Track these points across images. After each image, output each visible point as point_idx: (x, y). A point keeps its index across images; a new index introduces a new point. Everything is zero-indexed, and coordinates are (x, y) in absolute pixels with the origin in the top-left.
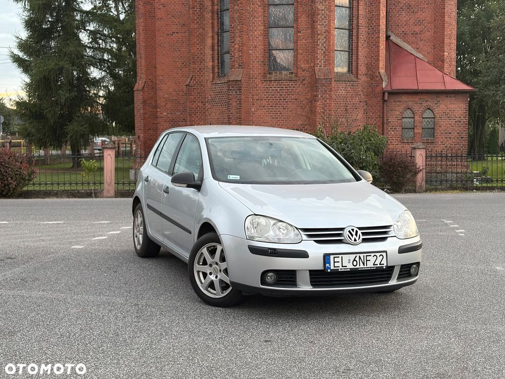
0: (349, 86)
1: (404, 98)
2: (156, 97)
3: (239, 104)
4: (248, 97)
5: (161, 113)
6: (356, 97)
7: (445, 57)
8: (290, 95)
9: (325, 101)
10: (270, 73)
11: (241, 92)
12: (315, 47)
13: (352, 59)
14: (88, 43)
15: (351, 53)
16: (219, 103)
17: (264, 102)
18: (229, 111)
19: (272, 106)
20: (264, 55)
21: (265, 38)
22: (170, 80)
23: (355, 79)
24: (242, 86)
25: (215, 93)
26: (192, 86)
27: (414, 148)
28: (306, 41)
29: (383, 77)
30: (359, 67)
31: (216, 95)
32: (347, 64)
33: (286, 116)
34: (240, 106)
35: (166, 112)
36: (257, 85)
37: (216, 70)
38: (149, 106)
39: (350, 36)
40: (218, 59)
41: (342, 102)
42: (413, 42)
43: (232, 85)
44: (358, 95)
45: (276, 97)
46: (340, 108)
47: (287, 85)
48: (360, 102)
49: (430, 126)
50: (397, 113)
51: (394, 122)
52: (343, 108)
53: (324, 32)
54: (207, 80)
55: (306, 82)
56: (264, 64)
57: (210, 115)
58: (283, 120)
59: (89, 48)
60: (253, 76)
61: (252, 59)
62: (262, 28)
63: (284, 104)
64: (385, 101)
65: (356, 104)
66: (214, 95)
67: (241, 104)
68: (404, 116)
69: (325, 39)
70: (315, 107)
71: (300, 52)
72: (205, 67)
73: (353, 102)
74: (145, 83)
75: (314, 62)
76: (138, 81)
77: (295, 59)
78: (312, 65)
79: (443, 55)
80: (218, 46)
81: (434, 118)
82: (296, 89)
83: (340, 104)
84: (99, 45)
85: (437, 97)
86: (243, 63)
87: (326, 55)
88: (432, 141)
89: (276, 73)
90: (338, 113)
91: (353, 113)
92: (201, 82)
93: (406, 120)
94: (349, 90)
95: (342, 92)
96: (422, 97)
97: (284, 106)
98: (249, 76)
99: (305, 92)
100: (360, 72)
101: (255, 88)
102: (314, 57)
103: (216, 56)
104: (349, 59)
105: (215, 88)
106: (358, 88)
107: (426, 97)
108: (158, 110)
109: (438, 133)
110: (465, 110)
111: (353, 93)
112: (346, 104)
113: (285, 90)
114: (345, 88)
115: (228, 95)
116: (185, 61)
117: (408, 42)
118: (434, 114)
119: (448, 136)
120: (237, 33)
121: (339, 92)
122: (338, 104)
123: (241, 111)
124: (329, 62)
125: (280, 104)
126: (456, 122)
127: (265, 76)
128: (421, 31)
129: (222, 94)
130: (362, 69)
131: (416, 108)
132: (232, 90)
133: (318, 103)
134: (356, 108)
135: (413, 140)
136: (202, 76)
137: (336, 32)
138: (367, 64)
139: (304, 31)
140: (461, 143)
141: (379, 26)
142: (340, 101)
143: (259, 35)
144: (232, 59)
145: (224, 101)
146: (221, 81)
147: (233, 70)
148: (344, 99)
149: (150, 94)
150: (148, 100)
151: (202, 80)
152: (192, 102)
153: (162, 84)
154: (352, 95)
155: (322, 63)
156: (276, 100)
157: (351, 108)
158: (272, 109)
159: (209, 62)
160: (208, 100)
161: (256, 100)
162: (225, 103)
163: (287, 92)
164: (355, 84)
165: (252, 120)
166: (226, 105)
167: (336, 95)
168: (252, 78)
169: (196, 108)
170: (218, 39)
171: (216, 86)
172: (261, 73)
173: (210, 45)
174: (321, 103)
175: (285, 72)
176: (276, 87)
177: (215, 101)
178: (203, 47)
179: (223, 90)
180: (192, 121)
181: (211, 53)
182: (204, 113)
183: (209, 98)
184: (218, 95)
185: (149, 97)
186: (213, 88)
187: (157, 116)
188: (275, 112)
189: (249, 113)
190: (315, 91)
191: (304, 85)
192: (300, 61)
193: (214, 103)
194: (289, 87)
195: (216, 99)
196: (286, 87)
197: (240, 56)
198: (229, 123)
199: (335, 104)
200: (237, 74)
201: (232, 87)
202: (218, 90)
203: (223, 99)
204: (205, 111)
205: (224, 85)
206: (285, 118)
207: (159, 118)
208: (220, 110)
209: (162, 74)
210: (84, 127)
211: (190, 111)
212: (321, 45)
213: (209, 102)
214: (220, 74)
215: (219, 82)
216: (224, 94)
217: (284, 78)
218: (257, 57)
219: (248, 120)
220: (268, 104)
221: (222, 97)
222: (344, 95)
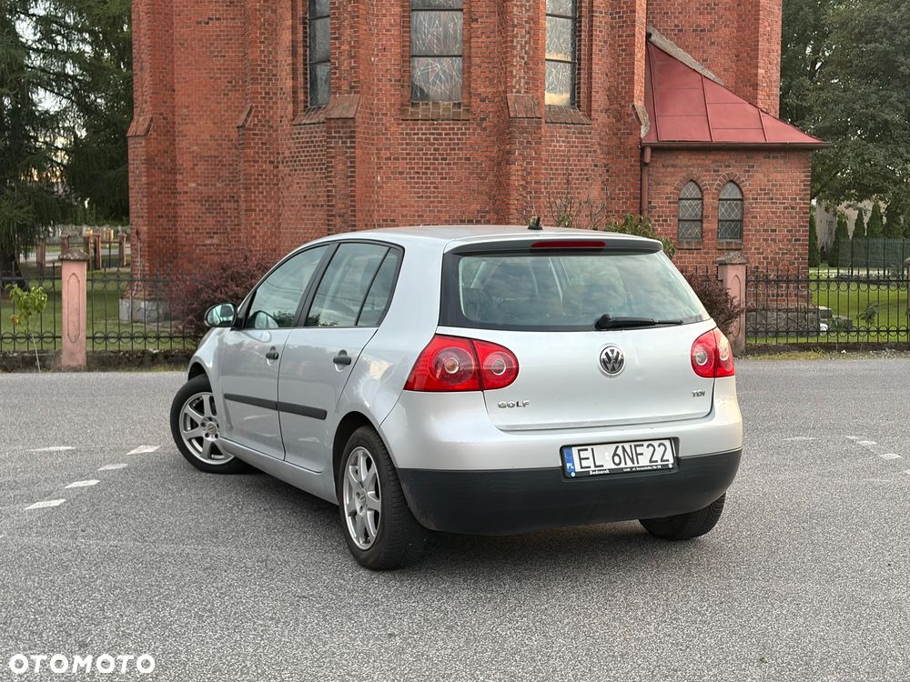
0: (574, 133)
1: (683, 160)
2: (174, 151)
3: (350, 167)
4: (368, 154)
5: (184, 185)
6: (587, 156)
7: (760, 77)
8: (454, 149)
9: (528, 163)
10: (413, 105)
11: (354, 142)
12: (507, 52)
13: (579, 79)
14: (35, 41)
15: (577, 66)
16: (306, 165)
17: (401, 165)
18: (331, 181)
19: (418, 173)
20: (403, 67)
21: (405, 32)
22: (203, 115)
23: (585, 120)
24: (357, 130)
25: (299, 143)
26: (251, 129)
27: (723, 264)
28: (488, 40)
29: (640, 115)
30: (593, 94)
31: (302, 147)
32: (569, 88)
33: (446, 193)
34: (351, 172)
35: (194, 182)
36: (386, 129)
37: (301, 97)
38: (159, 168)
39: (576, 32)
40: (305, 74)
41: (560, 165)
42: (695, 48)
43: (335, 127)
44: (591, 152)
46: (557, 179)
47: (450, 129)
48: (596, 166)
49: (733, 216)
50: (669, 189)
51: (662, 207)
52: (562, 179)
53: (526, 22)
54: (282, 117)
55: (488, 124)
56: (402, 86)
57: (288, 188)
58: (441, 202)
59: (36, 51)
60: (379, 109)
61: (377, 75)
62: (399, 9)
63: (443, 169)
64: (646, 164)
65: (588, 169)
66: (297, 148)
67: (354, 167)
68: (681, 196)
69: (527, 36)
70: (508, 175)
71: (476, 61)
72: (277, 89)
73: (581, 165)
74: (151, 121)
75: (506, 83)
76: (135, 117)
77: (465, 75)
78: (502, 88)
79: (756, 75)
80: (305, 46)
81: (742, 200)
82: (467, 139)
83: (557, 170)
84: (57, 45)
85: (748, 158)
86: (359, 82)
87: (529, 69)
88: (739, 247)
89: (426, 104)
90: (551, 189)
91: (582, 188)
92: (268, 121)
93: (686, 203)
94: (574, 142)
95: (560, 146)
96: (718, 157)
97: (442, 174)
98: (371, 109)
99: (486, 144)
100: (594, 106)
101: (383, 134)
102: (506, 73)
103: (300, 67)
104: (573, 79)
105: (299, 133)
106: (591, 138)
107: (726, 157)
108: (179, 177)
109: (749, 230)
110: (804, 185)
111: (582, 147)
112: (567, 169)
113: (445, 139)
114: (566, 137)
115: (328, 148)
116: (235, 78)
117: (686, 48)
118: (742, 192)
119: (771, 235)
120: (345, 19)
121: (555, 146)
122: (551, 169)
123: (354, 181)
124: (536, 83)
125: (434, 169)
126: (785, 208)
127: (403, 111)
128: (712, 26)
129: (315, 146)
130: (600, 99)
131: (706, 180)
132: (335, 137)
133: (514, 167)
134: (587, 179)
135: (699, 243)
136: (271, 108)
137: (548, 23)
138: (609, 90)
139: (484, 20)
140: (795, 250)
141: (635, 12)
142: (555, 165)
143: (391, 25)
144: (335, 73)
145: (317, 160)
146: (311, 119)
147: (337, 95)
148: (563, 160)
149: (161, 144)
150: (157, 156)
151: (272, 117)
152: (250, 161)
153: (186, 124)
154: (580, 151)
155: (522, 85)
156: (426, 159)
157: (578, 179)
158: (418, 178)
159: (286, 79)
160: (285, 158)
161: (386, 159)
162: (319, 164)
163: (449, 144)
164: (586, 129)
165: (378, 201)
166: (321, 169)
167: (548, 151)
168: (377, 114)
169: (258, 175)
170: (305, 33)
171: (301, 129)
172: (394, 104)
173: (289, 44)
174: (519, 168)
175: (445, 103)
176: (426, 134)
177: (300, 161)
178: (274, 48)
179: (315, 137)
180: (251, 201)
181: (289, 60)
182: (274, 185)
183: (287, 153)
184: (306, 147)
185: (159, 151)
186: (295, 134)
187: (176, 189)
188: (424, 186)
189: (371, 187)
190: (508, 141)
191: (485, 129)
192: (475, 80)
193: (297, 165)
194: (454, 134)
195: (301, 156)
196: (446, 134)
197: (351, 68)
198: (329, 206)
199: (547, 169)
200: (347, 104)
201: (335, 132)
202: (306, 138)
203: (315, 156)
204: (278, 180)
205: (318, 127)
206: (445, 198)
207: (180, 193)
208: (308, 179)
209: (187, 104)
210: (25, 210)
211: (246, 179)
212: (519, 47)
213: (287, 162)
214: (308, 104)
215: (308, 122)
216: (319, 146)
217: (443, 115)
218: (387, 70)
219: (369, 201)
220: (410, 168)
221: (312, 151)
222: (563, 151)
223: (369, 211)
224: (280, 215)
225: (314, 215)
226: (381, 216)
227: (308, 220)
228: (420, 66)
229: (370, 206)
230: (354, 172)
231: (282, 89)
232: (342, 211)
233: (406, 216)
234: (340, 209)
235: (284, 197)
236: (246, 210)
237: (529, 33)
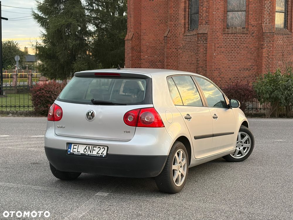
0: (285, 37)
2: (140, 45)
3: (205, 50)
4: (211, 45)
5: (143, 57)
6: (290, 46)
8: (242, 44)
9: (269, 49)
10: (228, 28)
11: (207, 42)
12: (262, 9)
13: (287, 18)
14: (86, 6)
15: (287, 14)
16: (188, 50)
17: (223, 49)
18: (198, 55)
19: (229, 52)
20: (224, 15)
21: (225, 3)
22: (150, 32)
23: (289, 33)
24: (208, 37)
25: (186, 42)
26: (169, 37)
28: (255, 5)
30: (292, 23)
31: (187, 43)
32: (283, 22)
33: (239, 59)
34: (206, 52)
35: (147, 55)
36: (218, 37)
37: (187, 26)
38: (136, 51)
39: (287, 1)
40: (189, 18)
41: (280, 49)
43: (200, 37)
44: (291, 44)
45: (232, 45)
46: (279, 54)
47: (241, 37)
52: (281, 54)
54: (180, 33)
55: (255, 35)
56: (224, 22)
57: (181, 58)
58: (237, 62)
59: (87, 9)
60: (215, 30)
61: (215, 18)
63: (238, 51)
65: (290, 51)
66: (185, 44)
67: (207, 50)
69: (270, 4)
70: (262, 52)
71: (251, 12)
72: (178, 23)
73: (288, 49)
74: (133, 35)
75: (262, 20)
76: (128, 33)
77: (247, 18)
78: (260, 22)
80: (189, 8)
82: (247, 40)
83: (279, 51)
84: (93, 7)
86: (209, 21)
87: (270, 15)
89: (232, 28)
90: (277, 57)
91: (288, 57)
92: (175, 35)
94: (285, 41)
98: (213, 30)
99: (253, 42)
100: (292, 28)
101: (217, 39)
102: (262, 17)
103: (187, 16)
104: (285, 18)
105: (186, 39)
106: (291, 39)
108: (142, 54)
111: (288, 43)
112: (283, 51)
113: (239, 40)
114: (283, 39)
115: (197, 44)
116: (162, 20)
121: (278, 42)
122: (277, 51)
123: (207, 55)
124: (272, 20)
125: (234, 51)
127: (224, 31)
129: (192, 43)
132: (200, 40)
133: (264, 50)
134: (290, 54)
136: (177, 30)
142: (278, 49)
144: (201, 18)
145: (192, 48)
146: (191, 34)
147: (201, 25)
148: (281, 47)
149: (136, 42)
150: (135, 47)
151: (176, 33)
152: (168, 48)
153: (145, 35)
154: (288, 44)
155: (268, 21)
156: (232, 47)
157: (286, 54)
158: (229, 54)
159: (182, 20)
160: (180, 47)
161: (217, 47)
162: (193, 49)
163: (240, 42)
164: (290, 36)
165: (214, 62)
166: (194, 51)
167: (276, 44)
168: (215, 32)
169: (171, 53)
170: (189, 4)
171: (187, 37)
172: (221, 28)
173: (183, 8)
174: (266, 50)
175: (239, 27)
176: (232, 38)
177: (186, 48)
178: (178, 9)
179: (192, 40)
180: (169, 62)
181: (183, 13)
182: (176, 56)
183: (181, 46)
184: (188, 43)
185: (136, 45)
186: (184, 39)
187: (141, 58)
188: (231, 57)
189: (212, 57)
190: (262, 41)
191: (253, 37)
192: (250, 19)
193: (185, 50)
194: (242, 38)
195: (187, 47)
196: (239, 38)
197: (206, 16)
198: (197, 64)
199: (275, 51)
200: (204, 28)
201: (200, 38)
202: (188, 40)
203: (192, 46)
204: (178, 55)
205: (193, 36)
206: (238, 61)
207: (142, 59)
208: (189, 54)
209: (145, 29)
210: (84, 65)
211: (167, 55)
212: (267, 8)
213: (181, 48)
214: (189, 28)
215: (189, 35)
216: (193, 43)
217: (238, 32)
218: (219, 16)
219: (211, 62)
220: (226, 50)
221: (191, 45)
222: (282, 44)
223: (211, 65)
224: (178, 67)
225: (190, 67)
226: (215, 67)
227: (188, 69)
228: (230, 15)
229: (212, 64)
230: (207, 52)
231: (180, 23)
232: (202, 65)
233: (224, 67)
234: (201, 65)
235: (180, 61)
236: (167, 65)
237: (270, 3)
